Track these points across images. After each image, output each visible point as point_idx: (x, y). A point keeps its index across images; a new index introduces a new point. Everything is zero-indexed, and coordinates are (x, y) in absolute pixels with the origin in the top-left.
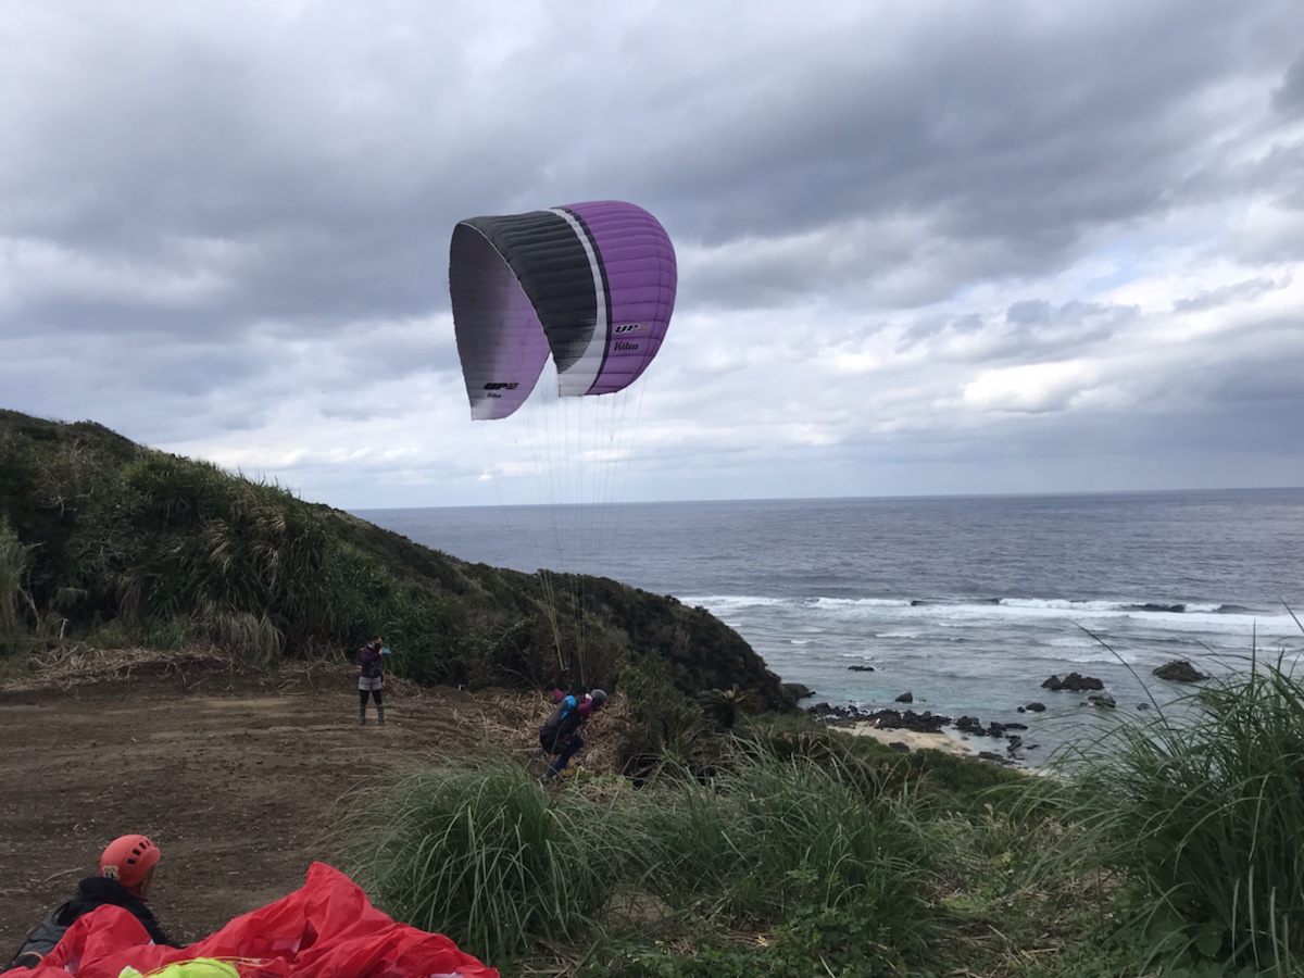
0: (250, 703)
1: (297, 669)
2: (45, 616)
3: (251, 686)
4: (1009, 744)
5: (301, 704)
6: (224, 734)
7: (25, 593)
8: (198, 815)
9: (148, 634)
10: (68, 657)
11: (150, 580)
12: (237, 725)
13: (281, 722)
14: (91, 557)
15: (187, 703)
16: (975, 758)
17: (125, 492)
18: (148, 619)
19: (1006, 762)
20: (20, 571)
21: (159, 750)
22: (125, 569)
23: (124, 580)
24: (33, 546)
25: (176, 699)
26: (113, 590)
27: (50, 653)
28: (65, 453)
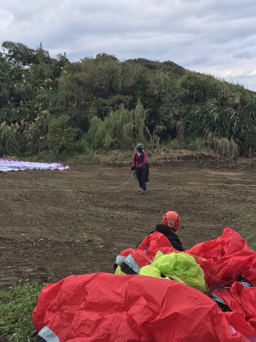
0: (225, 174)
1: (244, 161)
2: (153, 136)
3: (226, 167)
5: (246, 176)
6: (214, 185)
7: (146, 127)
8: (203, 213)
9: (188, 144)
10: (160, 152)
11: (188, 123)
12: (220, 182)
13: (237, 182)
14: (167, 114)
15: (201, 172)
17: (179, 89)
18: (187, 139)
20: (144, 119)
21: (190, 188)
22: (179, 119)
23: (179, 123)
24: (148, 110)
25: (198, 170)
26: (175, 127)
27: (155, 150)
28: (158, 73)
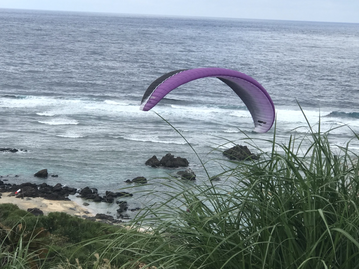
4: (118, 208)
16: (93, 219)
19: (116, 222)
